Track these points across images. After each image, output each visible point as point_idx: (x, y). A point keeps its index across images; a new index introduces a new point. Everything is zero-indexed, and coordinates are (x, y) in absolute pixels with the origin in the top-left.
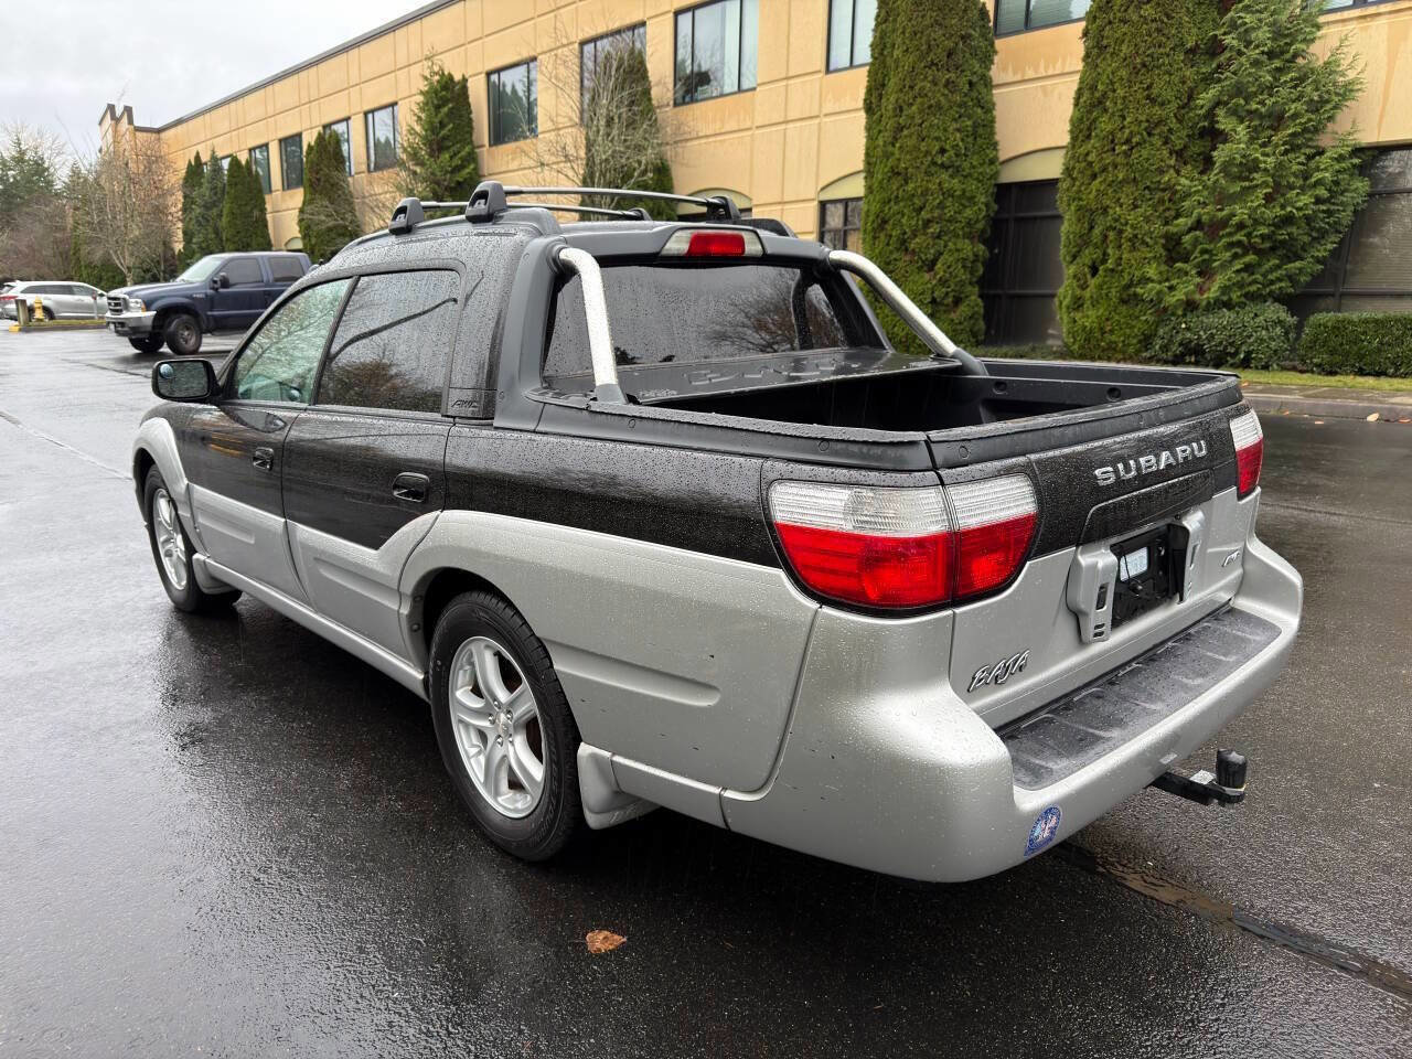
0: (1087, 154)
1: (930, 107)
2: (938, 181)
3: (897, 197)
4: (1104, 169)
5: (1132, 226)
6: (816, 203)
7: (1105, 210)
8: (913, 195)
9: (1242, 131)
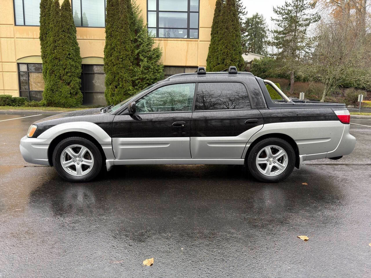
0: (112, 60)
1: (64, 42)
2: (69, 62)
3: (57, 65)
4: (117, 64)
5: (125, 78)
6: (16, 63)
7: (118, 73)
8: (63, 65)
9: (146, 60)
